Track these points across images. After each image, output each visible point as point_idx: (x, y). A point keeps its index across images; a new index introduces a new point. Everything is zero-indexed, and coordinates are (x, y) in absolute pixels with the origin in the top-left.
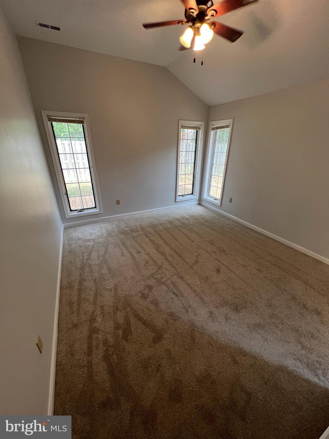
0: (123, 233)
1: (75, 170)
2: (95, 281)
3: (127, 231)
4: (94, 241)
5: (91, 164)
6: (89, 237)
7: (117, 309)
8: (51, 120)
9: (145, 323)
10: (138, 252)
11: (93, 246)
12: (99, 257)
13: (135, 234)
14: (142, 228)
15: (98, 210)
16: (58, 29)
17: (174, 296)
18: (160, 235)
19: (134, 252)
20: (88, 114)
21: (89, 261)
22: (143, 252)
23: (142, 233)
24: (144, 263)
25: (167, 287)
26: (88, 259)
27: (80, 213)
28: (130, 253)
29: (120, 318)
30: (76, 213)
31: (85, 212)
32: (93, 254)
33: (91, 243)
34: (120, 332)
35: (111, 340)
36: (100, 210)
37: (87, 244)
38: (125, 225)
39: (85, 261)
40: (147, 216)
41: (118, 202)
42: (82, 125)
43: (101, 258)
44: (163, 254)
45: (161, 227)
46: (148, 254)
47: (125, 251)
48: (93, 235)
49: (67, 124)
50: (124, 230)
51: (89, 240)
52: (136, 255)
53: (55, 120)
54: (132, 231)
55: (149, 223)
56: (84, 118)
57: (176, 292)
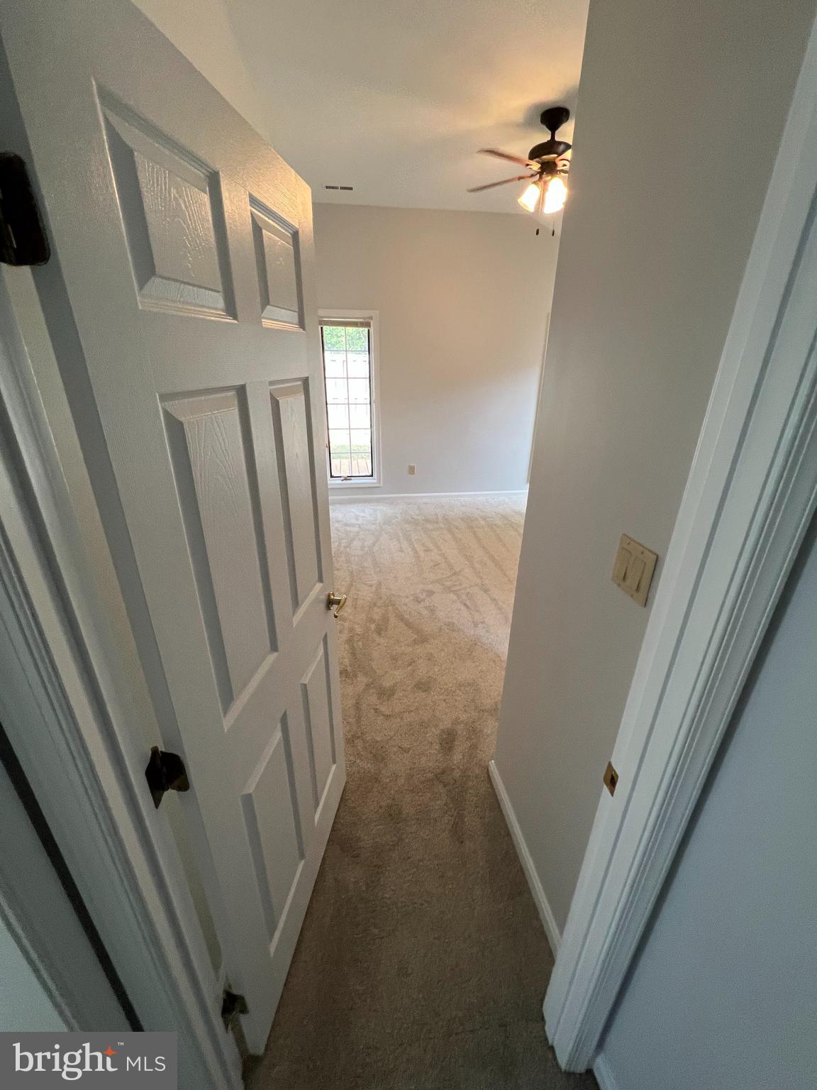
0: (411, 522)
1: (347, 406)
2: (352, 572)
3: (418, 519)
4: (359, 527)
5: (374, 397)
6: (354, 521)
7: (375, 605)
8: (322, 323)
9: (409, 625)
10: (428, 550)
11: (358, 533)
12: (362, 548)
13: (429, 526)
14: (446, 519)
15: (376, 481)
16: (351, 189)
17: (462, 608)
18: (475, 533)
19: (418, 548)
20: (378, 312)
21: (348, 549)
22: (436, 551)
23: (443, 526)
24: (432, 564)
25: (457, 596)
26: (346, 547)
27: (344, 482)
28: (414, 549)
29: (377, 614)
30: (338, 481)
31: (354, 481)
32: (355, 543)
33: (356, 529)
34: (373, 626)
35: (359, 630)
36: (379, 482)
37: (348, 528)
38: (417, 512)
39: (342, 549)
40: (463, 503)
41: (412, 470)
42: (367, 329)
43: (366, 549)
44: (469, 559)
45: (482, 523)
46: (443, 555)
47: (405, 545)
48: (361, 519)
49: (344, 328)
50: (412, 518)
51: (353, 525)
52: (422, 554)
53: (328, 323)
54: (427, 521)
55: (463, 514)
56: (371, 318)
57: (468, 603)
